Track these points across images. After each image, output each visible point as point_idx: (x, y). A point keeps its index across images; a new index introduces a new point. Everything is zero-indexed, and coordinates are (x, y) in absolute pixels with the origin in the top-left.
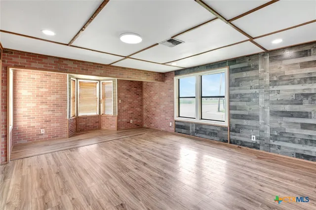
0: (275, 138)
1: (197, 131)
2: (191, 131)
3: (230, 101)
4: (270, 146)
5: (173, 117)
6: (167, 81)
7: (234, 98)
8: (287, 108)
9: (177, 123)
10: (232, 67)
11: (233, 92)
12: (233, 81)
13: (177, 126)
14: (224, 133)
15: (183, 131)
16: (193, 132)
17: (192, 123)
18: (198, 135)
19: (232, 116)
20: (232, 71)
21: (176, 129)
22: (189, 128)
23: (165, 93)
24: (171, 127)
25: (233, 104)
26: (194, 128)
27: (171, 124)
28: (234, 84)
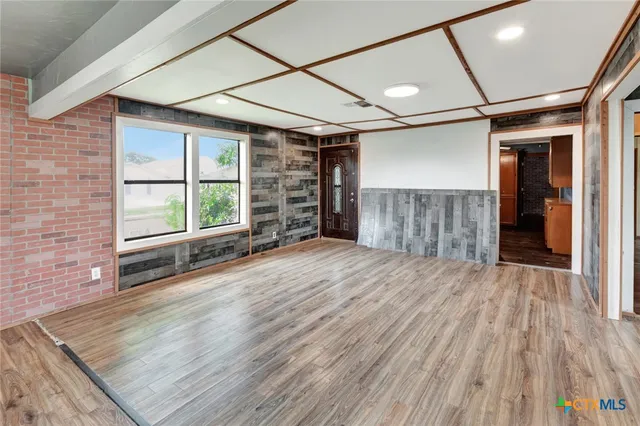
0: (289, 227)
1: (194, 258)
2: (178, 263)
4: (286, 237)
5: (112, 245)
7: (255, 184)
8: (296, 194)
9: (125, 261)
12: (255, 158)
14: (244, 241)
15: (152, 274)
16: (185, 264)
17: (181, 244)
18: (197, 265)
19: (254, 212)
20: (253, 143)
21: (125, 279)
22: (170, 260)
23: (57, 165)
24: (97, 282)
25: (255, 192)
26: (187, 253)
27: (96, 273)
28: (256, 162)
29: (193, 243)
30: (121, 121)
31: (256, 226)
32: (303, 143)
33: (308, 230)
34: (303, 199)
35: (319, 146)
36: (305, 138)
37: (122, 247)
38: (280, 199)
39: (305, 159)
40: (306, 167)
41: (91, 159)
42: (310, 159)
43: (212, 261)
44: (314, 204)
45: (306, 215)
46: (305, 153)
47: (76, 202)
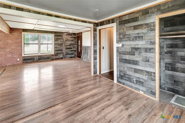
0: (66, 55)
1: (39, 59)
2: (35, 60)
3: (55, 46)
4: (65, 57)
5: (21, 55)
6: (13, 34)
7: (56, 44)
8: (69, 47)
9: (24, 58)
10: (56, 34)
11: (56, 43)
12: (56, 39)
13: (24, 60)
14: (53, 57)
15: (29, 61)
16: (37, 60)
17: (36, 56)
18: (40, 61)
19: (55, 51)
20: (55, 36)
21: (24, 61)
22: (34, 59)
23: (12, 41)
24: (18, 61)
25: (56, 46)
26: (38, 58)
27: (18, 60)
28: (56, 40)
29: (39, 56)
30: (23, 33)
31: (56, 54)
32: (71, 35)
33: (73, 56)
34: (71, 48)
35: (76, 36)
36: (72, 34)
37: (23, 55)
38: (64, 48)
39: (72, 39)
40: (72, 41)
41: (18, 40)
42: (74, 39)
43: (44, 60)
44: (75, 49)
45: (72, 52)
46: (71, 37)
47: (15, 47)
